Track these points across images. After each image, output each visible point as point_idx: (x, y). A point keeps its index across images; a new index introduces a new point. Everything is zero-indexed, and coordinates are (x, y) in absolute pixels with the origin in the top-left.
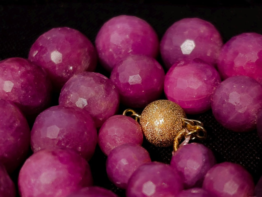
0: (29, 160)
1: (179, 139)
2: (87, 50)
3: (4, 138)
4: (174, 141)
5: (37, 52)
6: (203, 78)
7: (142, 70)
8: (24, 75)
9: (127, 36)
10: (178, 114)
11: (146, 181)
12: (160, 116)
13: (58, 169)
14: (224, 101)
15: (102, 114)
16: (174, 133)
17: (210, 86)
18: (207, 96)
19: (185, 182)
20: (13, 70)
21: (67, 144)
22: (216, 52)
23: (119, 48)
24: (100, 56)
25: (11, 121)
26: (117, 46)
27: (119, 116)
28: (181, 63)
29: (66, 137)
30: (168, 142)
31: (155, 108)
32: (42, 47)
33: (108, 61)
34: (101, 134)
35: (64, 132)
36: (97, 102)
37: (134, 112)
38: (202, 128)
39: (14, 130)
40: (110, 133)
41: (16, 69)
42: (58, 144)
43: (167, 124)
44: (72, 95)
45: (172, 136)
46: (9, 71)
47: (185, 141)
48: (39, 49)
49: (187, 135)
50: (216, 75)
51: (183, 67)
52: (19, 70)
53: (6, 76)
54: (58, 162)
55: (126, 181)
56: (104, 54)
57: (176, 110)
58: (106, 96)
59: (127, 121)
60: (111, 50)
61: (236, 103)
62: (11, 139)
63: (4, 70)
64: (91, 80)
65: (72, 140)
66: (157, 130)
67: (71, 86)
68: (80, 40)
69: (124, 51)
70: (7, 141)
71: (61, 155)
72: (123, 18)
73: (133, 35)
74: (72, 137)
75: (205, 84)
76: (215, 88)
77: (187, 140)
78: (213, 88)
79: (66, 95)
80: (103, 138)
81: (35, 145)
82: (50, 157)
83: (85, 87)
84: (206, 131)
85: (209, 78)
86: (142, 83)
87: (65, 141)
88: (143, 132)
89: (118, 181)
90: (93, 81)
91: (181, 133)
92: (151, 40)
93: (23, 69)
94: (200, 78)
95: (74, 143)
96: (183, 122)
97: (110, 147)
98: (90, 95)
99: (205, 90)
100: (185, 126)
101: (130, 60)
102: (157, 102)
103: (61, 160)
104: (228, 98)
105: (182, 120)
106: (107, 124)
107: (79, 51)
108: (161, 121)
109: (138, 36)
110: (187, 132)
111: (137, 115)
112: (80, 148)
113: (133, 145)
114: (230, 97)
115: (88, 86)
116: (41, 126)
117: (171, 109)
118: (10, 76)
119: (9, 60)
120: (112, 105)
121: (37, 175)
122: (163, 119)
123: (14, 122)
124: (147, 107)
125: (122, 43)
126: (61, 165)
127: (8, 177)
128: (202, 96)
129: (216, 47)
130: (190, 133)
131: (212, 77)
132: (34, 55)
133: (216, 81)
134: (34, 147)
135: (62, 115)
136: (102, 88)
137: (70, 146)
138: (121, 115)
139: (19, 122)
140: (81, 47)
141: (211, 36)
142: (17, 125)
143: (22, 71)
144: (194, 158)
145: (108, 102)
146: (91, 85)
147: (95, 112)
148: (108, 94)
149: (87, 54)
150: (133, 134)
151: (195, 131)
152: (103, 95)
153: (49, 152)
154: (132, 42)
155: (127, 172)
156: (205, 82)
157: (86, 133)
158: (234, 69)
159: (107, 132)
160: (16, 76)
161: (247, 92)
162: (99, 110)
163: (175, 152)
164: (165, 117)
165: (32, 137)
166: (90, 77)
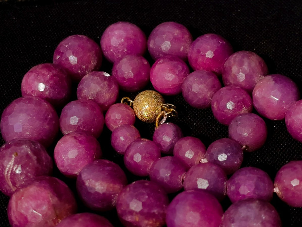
0: (59, 142)
1: (159, 119)
2: (94, 53)
3: (42, 127)
4: (156, 120)
5: (59, 56)
6: (175, 72)
7: (133, 68)
8: (51, 78)
9: (123, 40)
10: (158, 101)
11: (136, 153)
12: (146, 103)
13: (79, 149)
14: (189, 90)
15: (107, 102)
16: (156, 114)
17: (181, 78)
18: (179, 84)
19: (163, 149)
20: (43, 75)
21: (84, 128)
22: (187, 48)
23: (117, 49)
24: (104, 54)
25: (46, 115)
26: (116, 48)
27: (118, 104)
28: (161, 62)
29: (83, 123)
30: (153, 120)
31: (143, 97)
32: (63, 53)
33: (110, 57)
34: (106, 117)
35: (81, 121)
36: (103, 95)
37: (129, 99)
38: (174, 110)
39: (48, 121)
40: (112, 118)
41: (46, 74)
42: (78, 128)
43: (151, 109)
44: (85, 90)
45: (155, 116)
46: (41, 76)
47: (163, 119)
48: (61, 54)
49: (164, 115)
50: (185, 68)
51: (162, 65)
52: (48, 74)
53: (40, 80)
54: (78, 144)
55: (124, 151)
56: (106, 53)
57: (157, 98)
58: (109, 90)
59: (123, 109)
60: (111, 50)
61: (197, 92)
62: (47, 127)
63: (38, 76)
64: (98, 79)
65: (87, 125)
66: (144, 113)
67: (85, 84)
68: (89, 45)
69: (121, 51)
70: (44, 129)
71: (80, 139)
72: (120, 25)
73: (127, 39)
74: (87, 123)
75: (177, 77)
76: (184, 79)
77: (165, 119)
78: (183, 79)
79: (81, 90)
80: (108, 121)
81: (63, 129)
82: (74, 140)
83: (94, 85)
84: (177, 112)
85: (180, 72)
86: (134, 77)
87: (83, 126)
88: (135, 114)
89: (119, 151)
90: (99, 80)
91: (160, 115)
92: (140, 41)
93: (51, 74)
94: (174, 73)
95: (88, 127)
96: (161, 106)
97: (113, 126)
98: (98, 90)
99: (177, 80)
100: (163, 109)
101: (125, 60)
102: (143, 93)
103: (80, 142)
104: (192, 88)
105: (161, 105)
106: (110, 111)
107: (89, 54)
108: (146, 107)
109: (131, 39)
110: (165, 113)
111: (131, 101)
112: (93, 130)
113: (128, 125)
114: (193, 88)
115: (96, 84)
116: (66, 116)
117: (154, 98)
118: (42, 80)
119: (40, 66)
120: (114, 95)
121: (66, 152)
122: (148, 106)
123: (48, 115)
124: (137, 96)
125: (120, 45)
126: (80, 146)
127: (47, 155)
128: (175, 85)
129: (187, 45)
130: (167, 114)
131: (182, 71)
132: (57, 58)
133: (185, 73)
134: (62, 130)
135: (79, 109)
136: (106, 84)
137: (86, 129)
138: (119, 104)
139: (51, 114)
140: (90, 51)
141: (183, 38)
142: (50, 117)
143: (50, 75)
144: (167, 134)
145: (110, 93)
146: (98, 83)
147: (102, 101)
148: (110, 88)
149: (94, 56)
150: (128, 117)
151: (170, 112)
152: (107, 89)
153: (72, 137)
154: (126, 44)
155: (124, 145)
156: (177, 75)
157: (96, 119)
158: (198, 63)
159: (110, 116)
160: (46, 79)
161: (204, 83)
162: (105, 100)
163: (156, 128)
164: (149, 104)
165: (60, 123)
166: (97, 77)
